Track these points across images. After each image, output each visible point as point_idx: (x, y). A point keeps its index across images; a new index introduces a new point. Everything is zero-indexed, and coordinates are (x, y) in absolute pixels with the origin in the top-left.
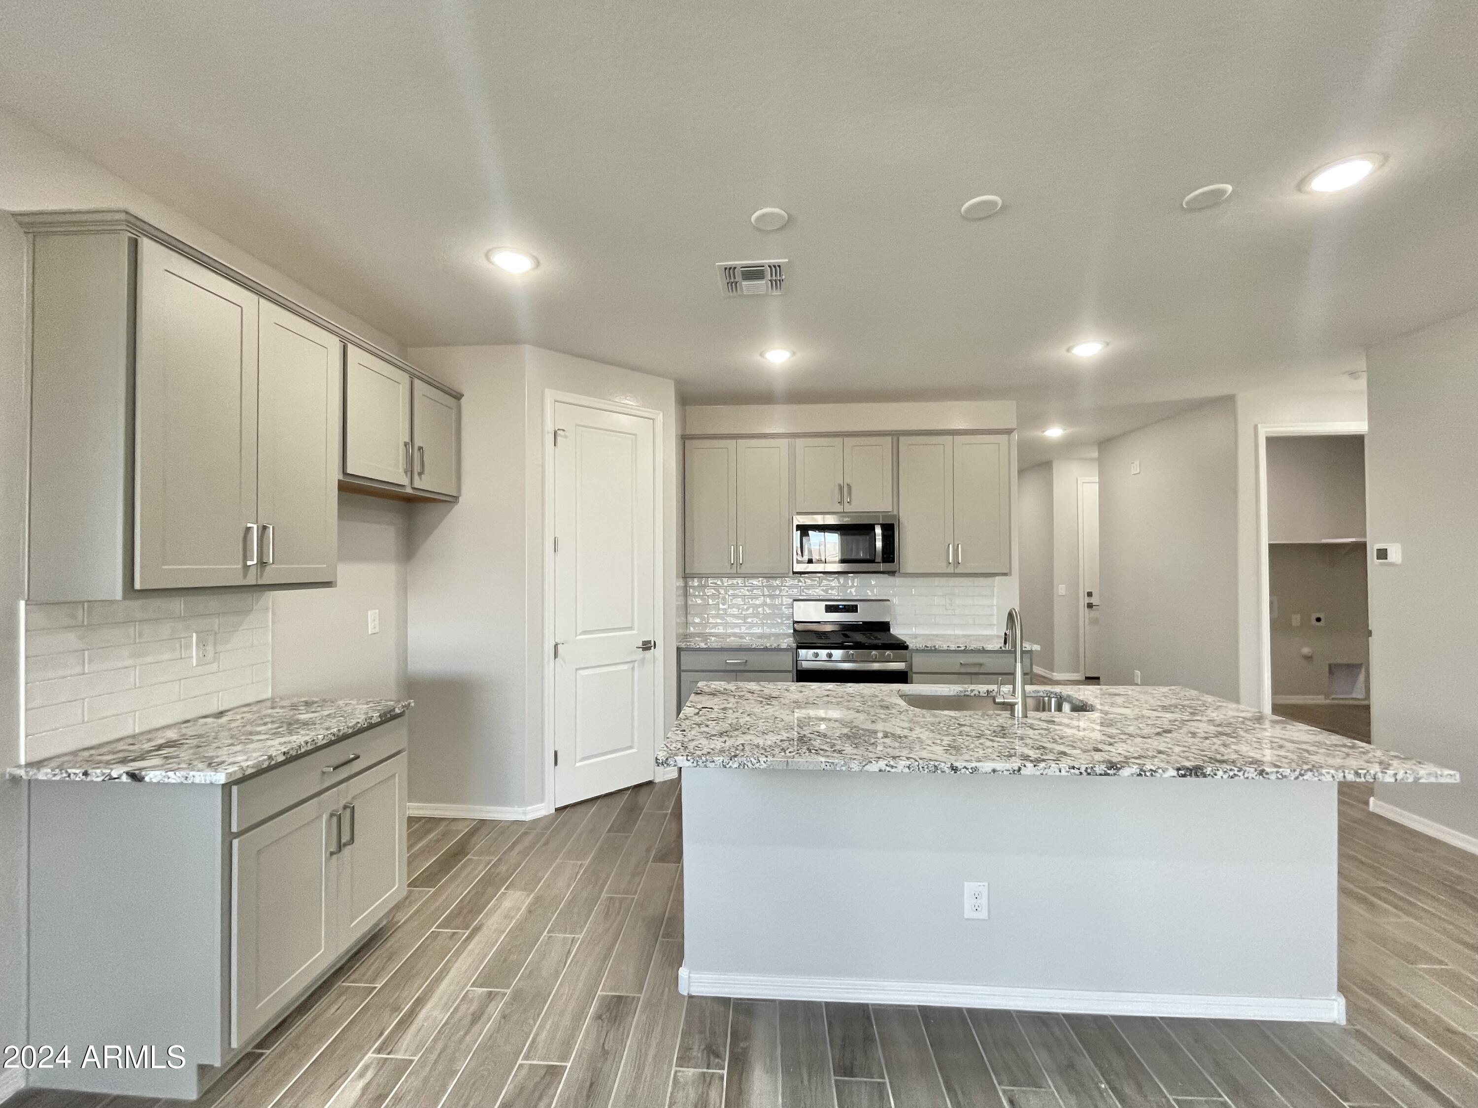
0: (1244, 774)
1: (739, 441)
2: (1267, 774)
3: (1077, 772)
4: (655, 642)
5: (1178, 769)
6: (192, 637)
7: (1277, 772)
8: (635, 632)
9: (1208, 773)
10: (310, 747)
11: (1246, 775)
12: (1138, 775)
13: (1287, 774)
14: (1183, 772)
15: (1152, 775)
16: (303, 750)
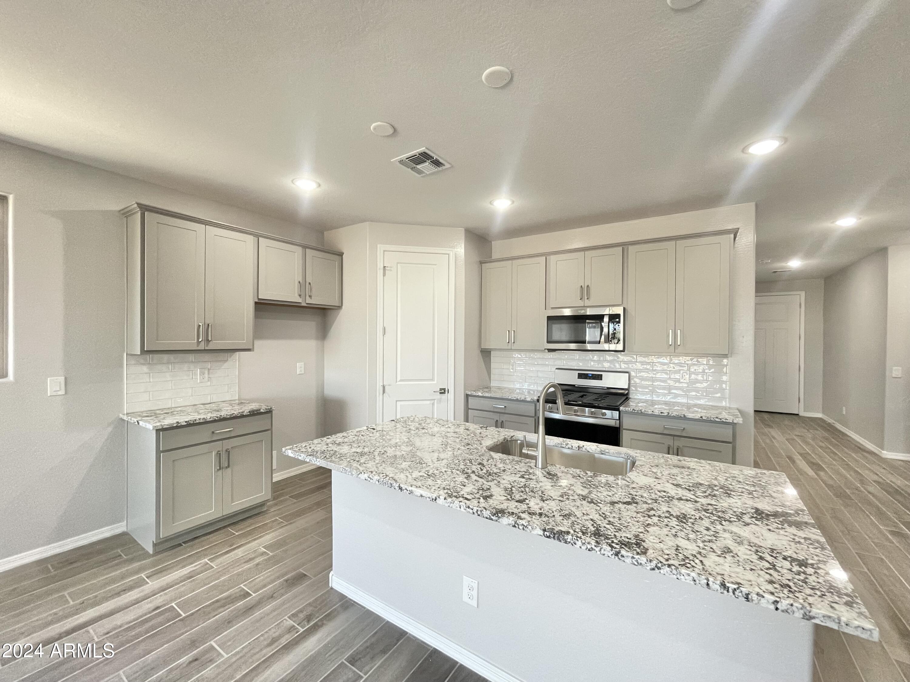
0: (600, 550)
1: (514, 261)
2: (623, 556)
3: (471, 511)
4: (448, 390)
5: (544, 530)
6: (197, 370)
7: (633, 558)
8: (435, 382)
9: (569, 540)
10: (201, 421)
11: (602, 551)
12: (513, 526)
13: (643, 563)
14: (548, 534)
15: (523, 529)
16: (197, 422)
